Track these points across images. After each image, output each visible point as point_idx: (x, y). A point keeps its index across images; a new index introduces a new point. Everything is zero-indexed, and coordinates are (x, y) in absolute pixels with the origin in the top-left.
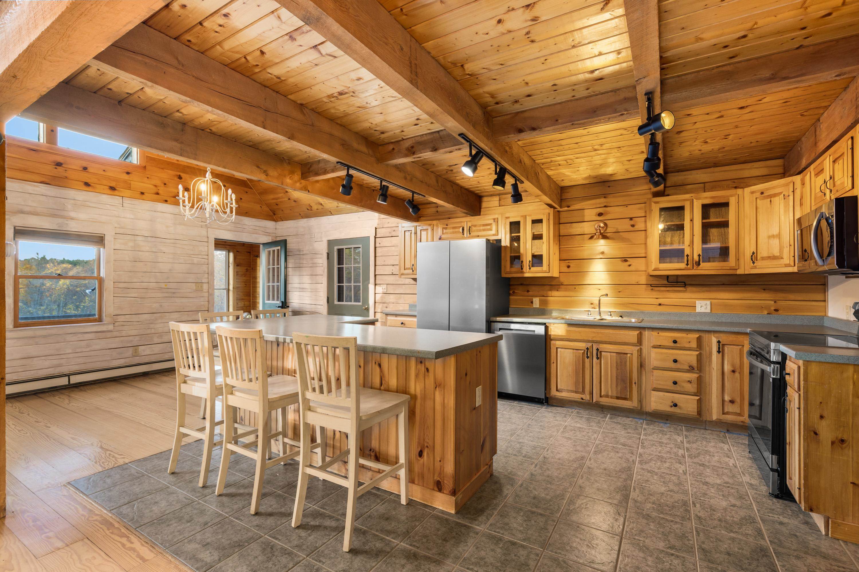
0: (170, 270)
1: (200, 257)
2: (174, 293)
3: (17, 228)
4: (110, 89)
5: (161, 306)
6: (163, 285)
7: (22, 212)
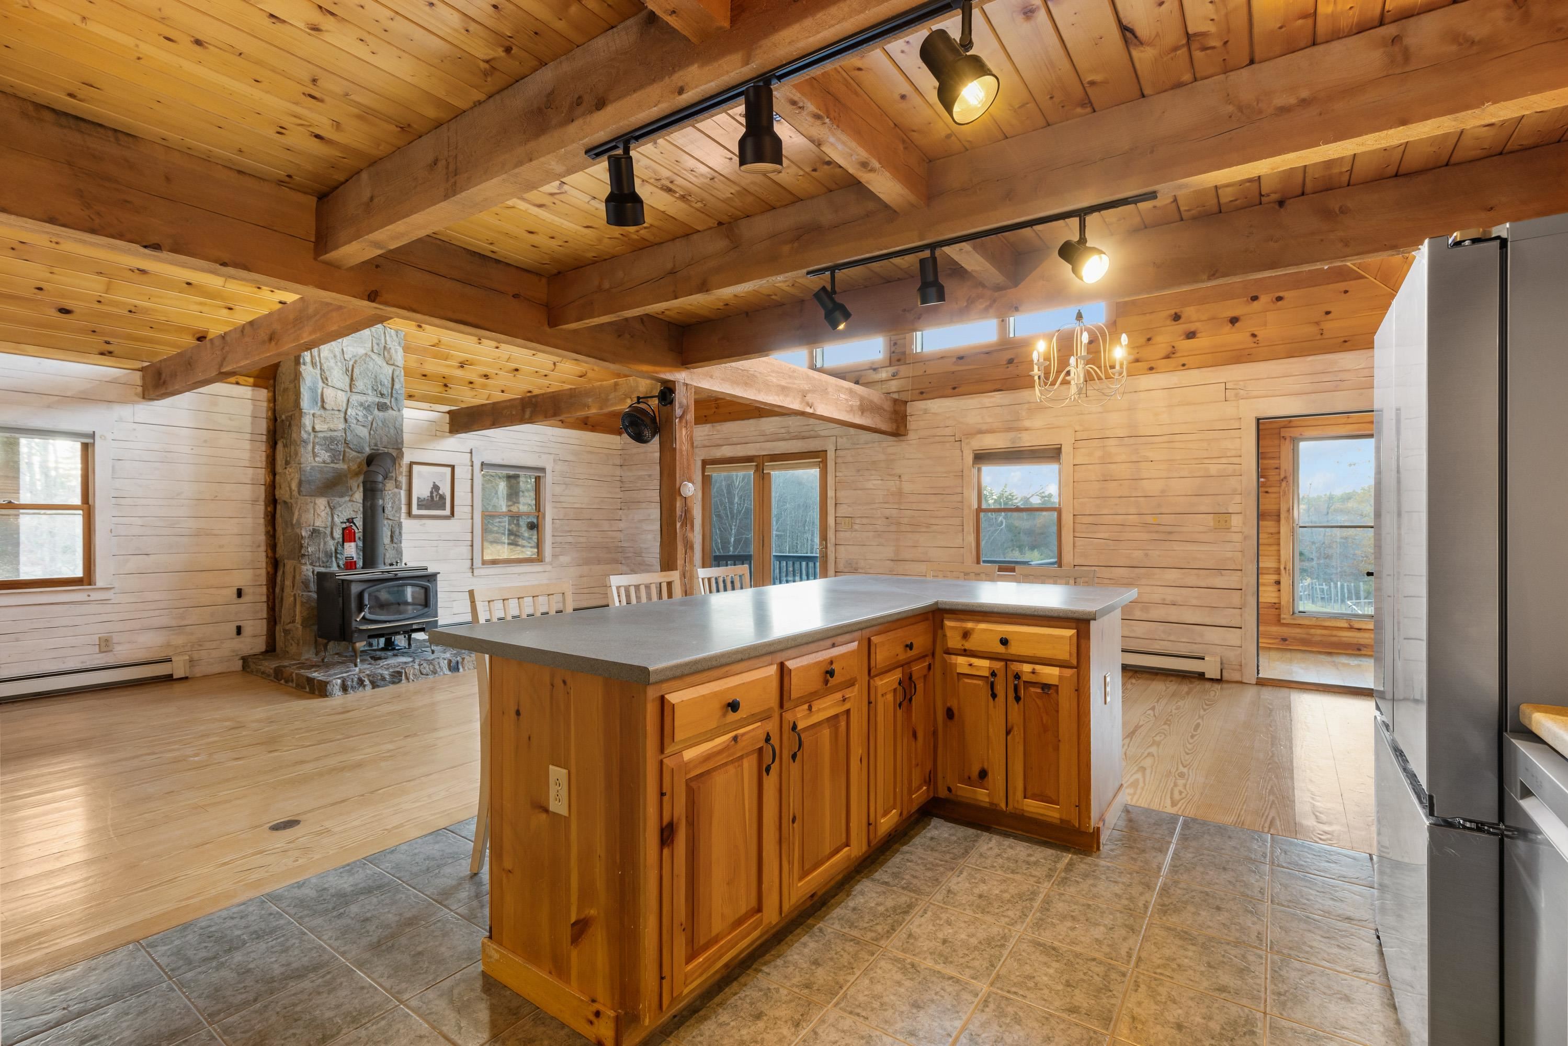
0: (1163, 491)
1: (1224, 460)
2: (1170, 533)
3: (976, 451)
5: (1146, 555)
6: (1150, 519)
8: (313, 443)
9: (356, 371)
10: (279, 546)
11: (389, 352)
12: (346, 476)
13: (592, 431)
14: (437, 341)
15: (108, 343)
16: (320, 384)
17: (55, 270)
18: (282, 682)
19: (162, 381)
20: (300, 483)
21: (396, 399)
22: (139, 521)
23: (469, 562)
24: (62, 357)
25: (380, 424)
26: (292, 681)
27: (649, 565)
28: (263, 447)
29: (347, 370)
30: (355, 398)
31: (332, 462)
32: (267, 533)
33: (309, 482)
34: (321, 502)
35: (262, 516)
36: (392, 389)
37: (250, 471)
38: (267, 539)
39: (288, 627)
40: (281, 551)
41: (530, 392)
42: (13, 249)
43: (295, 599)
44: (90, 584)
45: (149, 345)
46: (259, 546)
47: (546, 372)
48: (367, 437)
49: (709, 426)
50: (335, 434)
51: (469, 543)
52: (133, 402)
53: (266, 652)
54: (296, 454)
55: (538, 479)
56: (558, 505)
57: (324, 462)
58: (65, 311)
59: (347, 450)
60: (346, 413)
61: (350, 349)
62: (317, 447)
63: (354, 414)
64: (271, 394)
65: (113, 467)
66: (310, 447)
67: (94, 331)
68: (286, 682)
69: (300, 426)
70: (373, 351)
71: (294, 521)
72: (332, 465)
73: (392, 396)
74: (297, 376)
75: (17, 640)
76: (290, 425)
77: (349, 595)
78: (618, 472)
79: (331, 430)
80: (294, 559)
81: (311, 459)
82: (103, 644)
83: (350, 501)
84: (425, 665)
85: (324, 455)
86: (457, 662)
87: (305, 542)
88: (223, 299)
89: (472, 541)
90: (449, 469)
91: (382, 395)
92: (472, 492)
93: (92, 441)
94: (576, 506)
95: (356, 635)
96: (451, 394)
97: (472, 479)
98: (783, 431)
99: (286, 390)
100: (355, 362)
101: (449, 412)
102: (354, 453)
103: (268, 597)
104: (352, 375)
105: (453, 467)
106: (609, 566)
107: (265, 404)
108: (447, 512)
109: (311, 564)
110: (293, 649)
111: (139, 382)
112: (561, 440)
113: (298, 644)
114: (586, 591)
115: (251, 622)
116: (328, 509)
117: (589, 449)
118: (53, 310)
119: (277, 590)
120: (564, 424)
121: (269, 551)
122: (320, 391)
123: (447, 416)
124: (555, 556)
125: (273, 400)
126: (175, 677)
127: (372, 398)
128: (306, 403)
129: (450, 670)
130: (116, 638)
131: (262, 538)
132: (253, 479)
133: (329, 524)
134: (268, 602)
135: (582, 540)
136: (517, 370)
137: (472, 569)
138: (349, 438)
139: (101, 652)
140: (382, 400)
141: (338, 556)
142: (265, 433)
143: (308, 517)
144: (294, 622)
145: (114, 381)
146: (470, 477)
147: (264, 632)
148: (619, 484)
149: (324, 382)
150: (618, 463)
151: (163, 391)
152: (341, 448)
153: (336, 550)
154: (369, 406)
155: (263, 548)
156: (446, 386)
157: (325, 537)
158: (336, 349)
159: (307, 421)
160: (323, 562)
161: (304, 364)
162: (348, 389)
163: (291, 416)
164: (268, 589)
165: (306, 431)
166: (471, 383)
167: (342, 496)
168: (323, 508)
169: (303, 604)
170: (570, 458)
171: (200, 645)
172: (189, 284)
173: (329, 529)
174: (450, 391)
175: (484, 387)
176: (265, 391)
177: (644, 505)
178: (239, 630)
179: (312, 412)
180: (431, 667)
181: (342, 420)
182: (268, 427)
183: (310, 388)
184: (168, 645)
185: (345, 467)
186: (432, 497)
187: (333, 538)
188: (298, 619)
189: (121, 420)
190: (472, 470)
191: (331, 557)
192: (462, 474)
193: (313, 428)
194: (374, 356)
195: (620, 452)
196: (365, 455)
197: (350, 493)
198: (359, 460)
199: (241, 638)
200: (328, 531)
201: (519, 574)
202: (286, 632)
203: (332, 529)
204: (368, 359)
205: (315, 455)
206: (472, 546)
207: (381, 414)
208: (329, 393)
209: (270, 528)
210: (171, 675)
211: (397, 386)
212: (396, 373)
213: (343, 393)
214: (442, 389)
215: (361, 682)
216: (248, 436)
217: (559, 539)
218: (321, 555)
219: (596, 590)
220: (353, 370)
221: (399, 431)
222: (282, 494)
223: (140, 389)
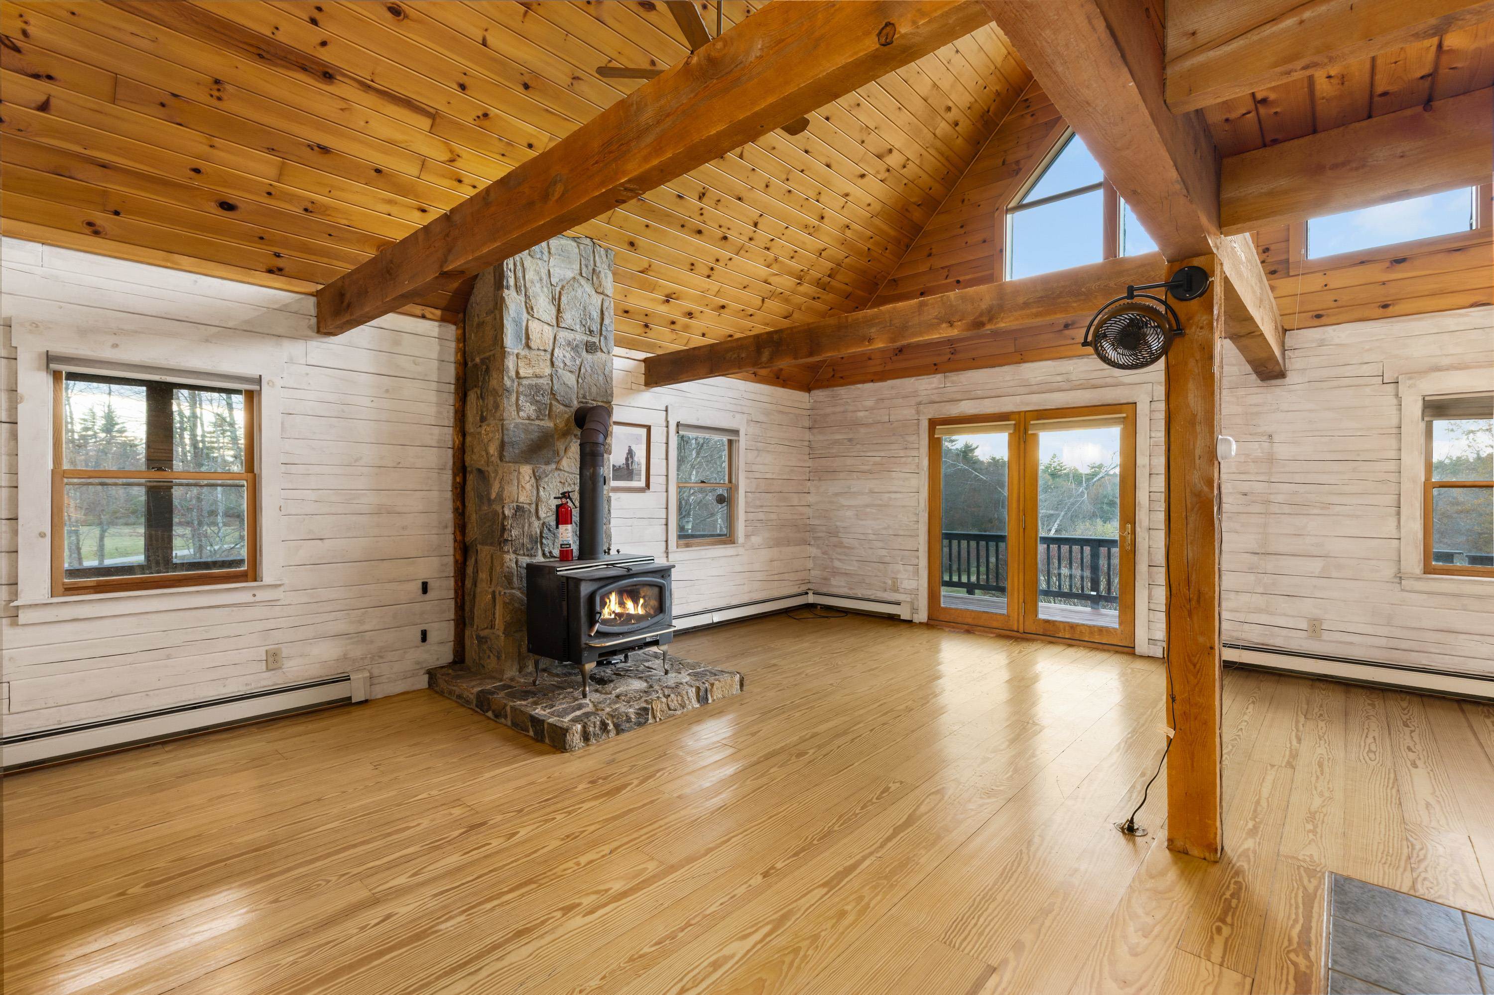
3: (1427, 398)
4: (1385, 94)
7: (1437, 369)
8: (517, 392)
9: (564, 299)
10: (469, 526)
11: (598, 277)
12: (552, 436)
13: (783, 387)
14: (646, 266)
15: (278, 255)
16: (525, 316)
17: (217, 142)
18: (490, 714)
19: (345, 304)
20: (502, 445)
21: (606, 338)
22: (312, 495)
23: (664, 544)
24: (225, 275)
25: (589, 369)
26: (506, 717)
27: (848, 548)
28: (451, 399)
29: (553, 298)
30: (563, 335)
31: (538, 418)
32: (456, 510)
33: (513, 444)
34: (526, 470)
35: (450, 489)
36: (601, 326)
37: (436, 431)
38: (455, 518)
39: (482, 633)
40: (473, 532)
41: (731, 336)
42: (163, 105)
43: (494, 598)
44: (255, 580)
45: (326, 260)
46: (446, 527)
47: (751, 311)
48: (576, 387)
49: (939, 376)
50: (541, 381)
51: (664, 521)
52: (306, 338)
53: (454, 663)
54: (497, 406)
55: (730, 442)
56: (751, 475)
57: (529, 418)
58: (227, 206)
59: (554, 403)
60: (552, 354)
61: (557, 270)
62: (522, 398)
63: (561, 355)
64: (460, 331)
65: (282, 423)
66: (513, 398)
67: (262, 238)
68: (497, 716)
69: (502, 370)
70: (581, 274)
71: (493, 496)
72: (537, 422)
73: (601, 334)
74: (498, 305)
75: (169, 657)
76: (487, 370)
77: (578, 597)
78: (807, 435)
79: (536, 376)
80: (492, 544)
81: (514, 413)
82: (271, 659)
83: (557, 469)
84: (672, 696)
85: (529, 409)
86: (706, 690)
87: (508, 523)
88: (417, 196)
89: (667, 519)
90: (644, 431)
91: (591, 331)
92: (667, 459)
93: (257, 388)
94: (768, 476)
95: (586, 654)
96: (652, 337)
97: (667, 443)
98: (1059, 378)
99: (481, 325)
100: (563, 288)
101: (645, 361)
102: (562, 407)
103: (456, 592)
104: (559, 305)
105: (649, 428)
106: (798, 548)
107: (453, 345)
108: (642, 484)
109: (515, 552)
110: (491, 663)
111: (313, 311)
112: (752, 396)
113: (499, 658)
114: (776, 577)
115: (436, 625)
116: (533, 480)
117: (781, 408)
118: (213, 204)
119: (468, 583)
120: (758, 378)
121: (458, 533)
122: (524, 324)
123: (643, 364)
124: (747, 536)
125: (462, 339)
126: (353, 701)
127: (580, 337)
128: (510, 341)
129: (699, 701)
130: (285, 652)
131: (449, 516)
132: (439, 441)
133: (534, 499)
134: (456, 598)
135: (773, 516)
136: (723, 307)
137: (667, 553)
138: (555, 388)
139: (268, 669)
140: (590, 339)
141: (544, 541)
142: (453, 381)
143: (511, 490)
144: (492, 627)
145: (283, 309)
146: (665, 441)
147: (452, 638)
148: (807, 450)
149: (528, 313)
150: (807, 425)
151: (347, 317)
152: (546, 400)
153: (541, 533)
154: (577, 346)
155: (450, 530)
156: (646, 326)
157: (529, 517)
158: (542, 270)
159: (510, 363)
160: (528, 550)
161: (508, 288)
162: (554, 323)
163: (488, 358)
164: (456, 582)
165: (509, 377)
166: (673, 323)
167: (547, 463)
168: (527, 478)
169: (505, 604)
170: (762, 418)
171: (381, 657)
172: (378, 171)
173: (534, 506)
174: (650, 333)
175: (686, 328)
176: (453, 327)
177: (842, 475)
178: (424, 636)
179: (516, 351)
180: (679, 698)
181: (548, 363)
182: (457, 374)
183: (514, 321)
184: (345, 657)
185: (551, 425)
186: (627, 464)
187: (538, 518)
188: (499, 623)
189: (291, 361)
190: (668, 432)
191: (536, 542)
192: (658, 436)
193: (517, 373)
194: (583, 281)
195: (809, 412)
196: (573, 410)
197: (557, 459)
198: (566, 416)
199: (426, 646)
200: (533, 510)
201: (713, 559)
202: (482, 640)
203: (537, 506)
204: (576, 285)
205: (519, 409)
206: (667, 525)
207: (589, 357)
208: (534, 326)
209: (458, 503)
210: (350, 698)
211: (607, 321)
212: (606, 305)
213: (550, 328)
214: (640, 330)
215: (604, 726)
216: (434, 386)
217: (751, 516)
218: (526, 540)
219: (786, 576)
220: (560, 299)
221: (608, 379)
222: (474, 460)
223: (314, 321)
